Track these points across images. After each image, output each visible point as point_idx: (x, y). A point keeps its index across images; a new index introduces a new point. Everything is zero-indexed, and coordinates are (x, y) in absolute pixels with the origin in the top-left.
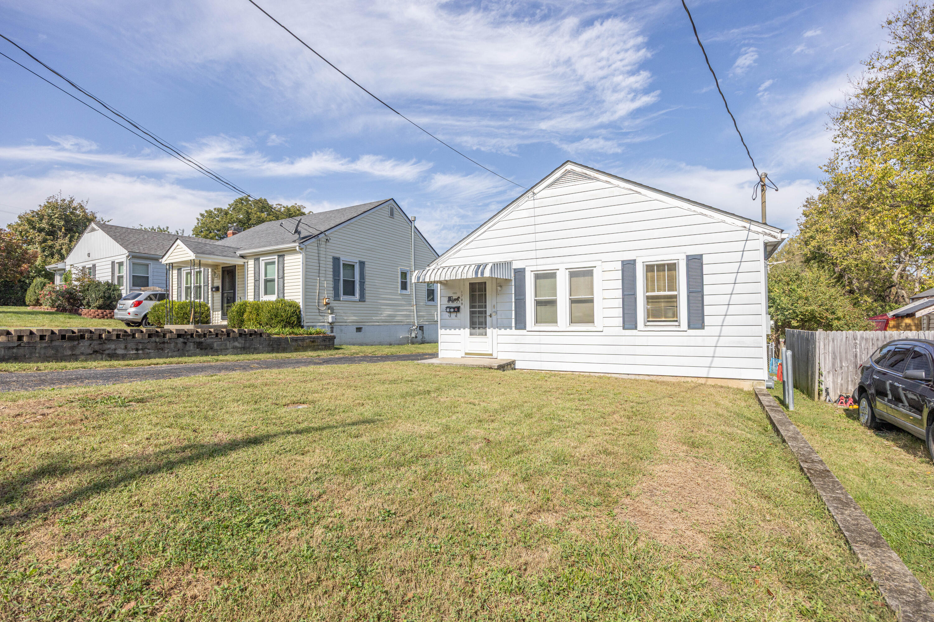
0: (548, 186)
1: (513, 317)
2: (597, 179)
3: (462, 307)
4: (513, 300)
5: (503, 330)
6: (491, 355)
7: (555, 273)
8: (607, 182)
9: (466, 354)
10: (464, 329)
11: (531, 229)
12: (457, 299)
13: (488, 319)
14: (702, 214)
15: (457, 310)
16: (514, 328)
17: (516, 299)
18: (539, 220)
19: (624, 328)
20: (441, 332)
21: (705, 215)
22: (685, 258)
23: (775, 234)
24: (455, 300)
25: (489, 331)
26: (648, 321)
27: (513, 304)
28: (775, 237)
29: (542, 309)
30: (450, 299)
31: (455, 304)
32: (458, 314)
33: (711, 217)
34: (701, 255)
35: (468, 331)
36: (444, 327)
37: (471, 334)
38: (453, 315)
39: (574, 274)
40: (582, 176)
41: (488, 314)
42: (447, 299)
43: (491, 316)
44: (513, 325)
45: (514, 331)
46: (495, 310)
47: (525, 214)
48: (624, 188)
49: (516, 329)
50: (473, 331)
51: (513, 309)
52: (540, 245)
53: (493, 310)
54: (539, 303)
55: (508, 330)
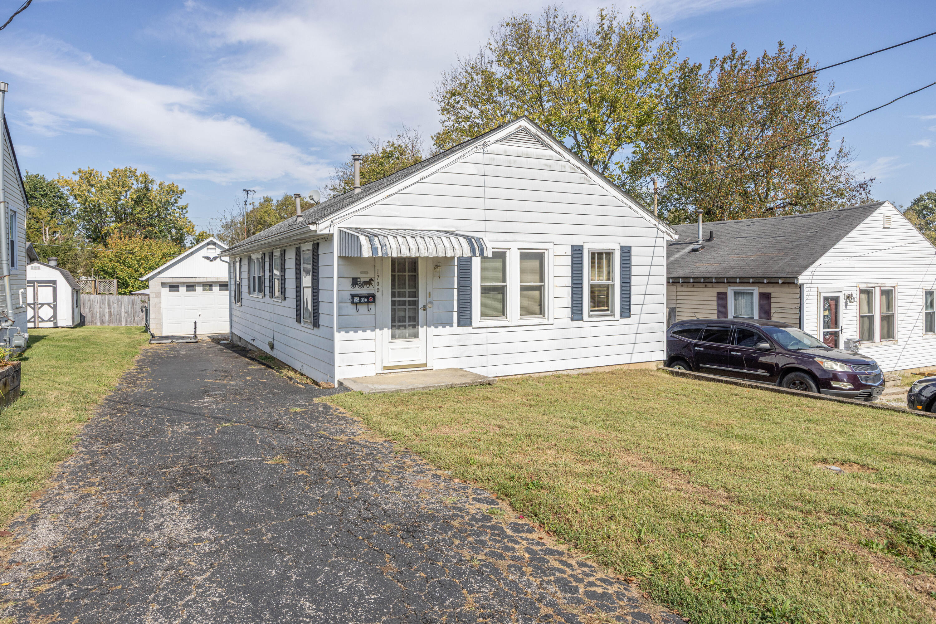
0: (501, 140)
1: (455, 309)
2: (551, 148)
3: (378, 295)
4: (456, 286)
5: (440, 328)
6: (425, 365)
7: (505, 253)
8: (559, 153)
9: (385, 368)
10: (381, 329)
11: (480, 191)
12: (369, 282)
13: (421, 312)
14: (630, 207)
15: (371, 299)
16: (455, 325)
17: (459, 284)
18: (490, 181)
19: (572, 320)
20: (338, 336)
21: (632, 209)
22: (619, 248)
23: (672, 234)
24: (365, 283)
25: (422, 331)
26: (592, 311)
27: (456, 291)
28: (672, 237)
29: (490, 297)
30: (355, 282)
31: (364, 291)
32: (371, 306)
33: (636, 211)
34: (630, 247)
35: (388, 332)
36: (345, 327)
37: (393, 337)
38: (363, 309)
39: (525, 256)
40: (536, 139)
41: (421, 305)
42: (349, 282)
43: (425, 308)
44: (455, 320)
45: (456, 329)
46: (431, 299)
47: (472, 169)
48: (574, 165)
49: (459, 325)
50: (397, 332)
51: (456, 298)
52: (491, 215)
53: (428, 300)
54: (485, 290)
55: (448, 327)
